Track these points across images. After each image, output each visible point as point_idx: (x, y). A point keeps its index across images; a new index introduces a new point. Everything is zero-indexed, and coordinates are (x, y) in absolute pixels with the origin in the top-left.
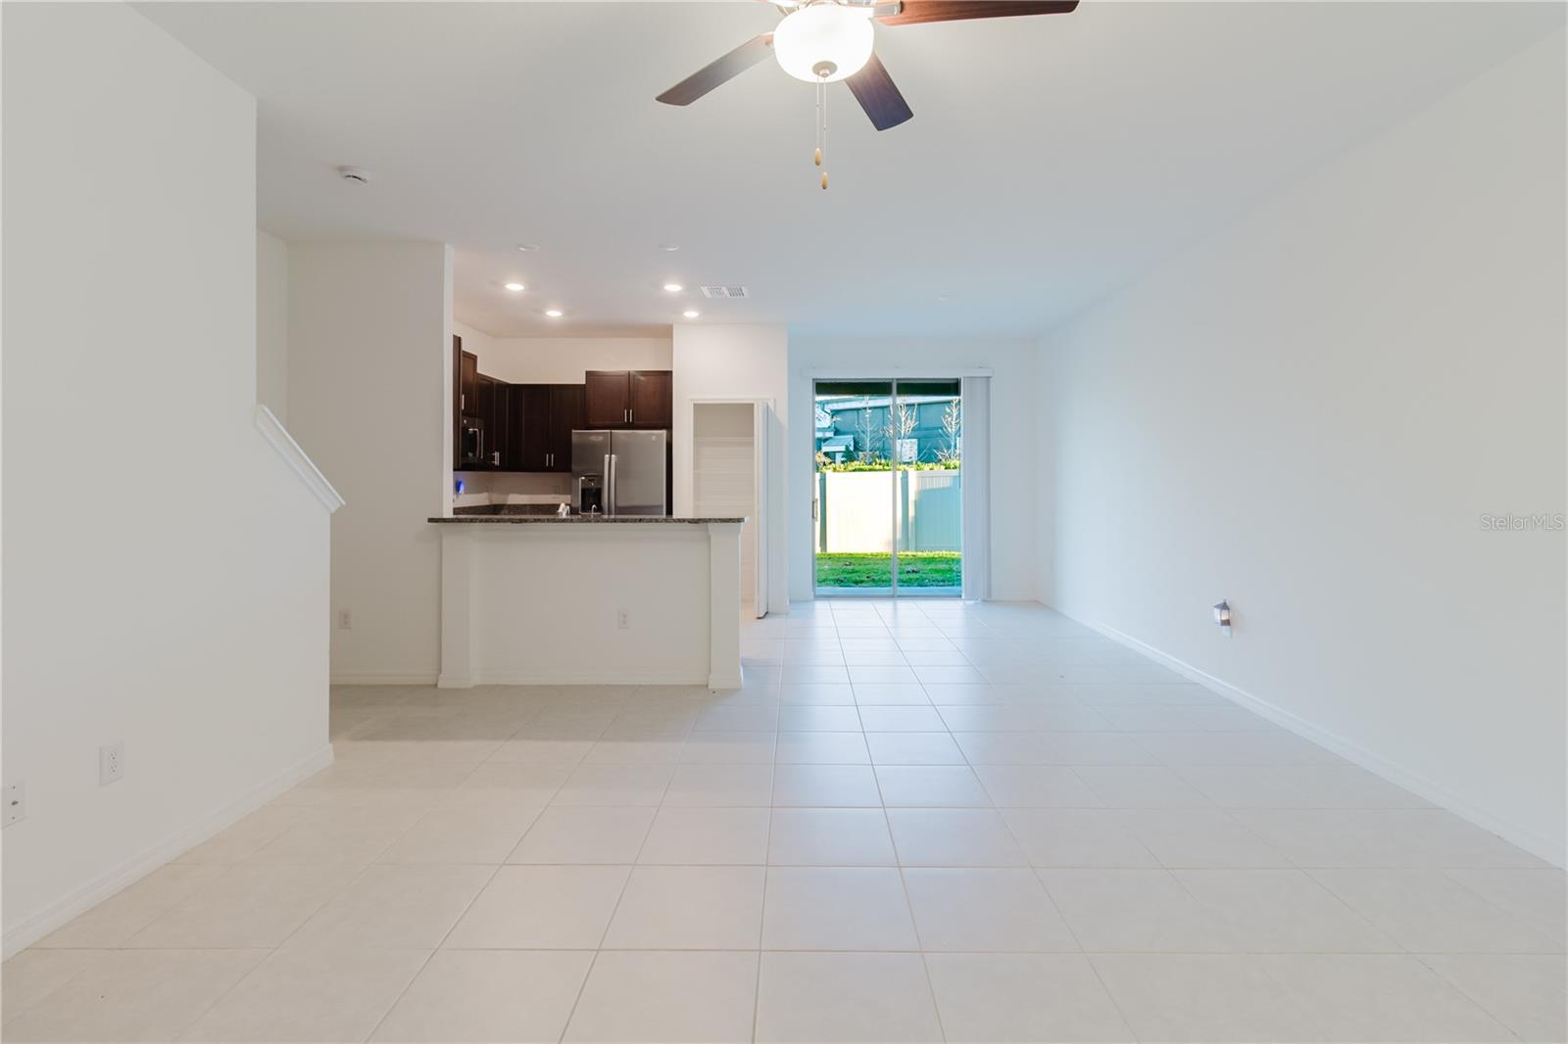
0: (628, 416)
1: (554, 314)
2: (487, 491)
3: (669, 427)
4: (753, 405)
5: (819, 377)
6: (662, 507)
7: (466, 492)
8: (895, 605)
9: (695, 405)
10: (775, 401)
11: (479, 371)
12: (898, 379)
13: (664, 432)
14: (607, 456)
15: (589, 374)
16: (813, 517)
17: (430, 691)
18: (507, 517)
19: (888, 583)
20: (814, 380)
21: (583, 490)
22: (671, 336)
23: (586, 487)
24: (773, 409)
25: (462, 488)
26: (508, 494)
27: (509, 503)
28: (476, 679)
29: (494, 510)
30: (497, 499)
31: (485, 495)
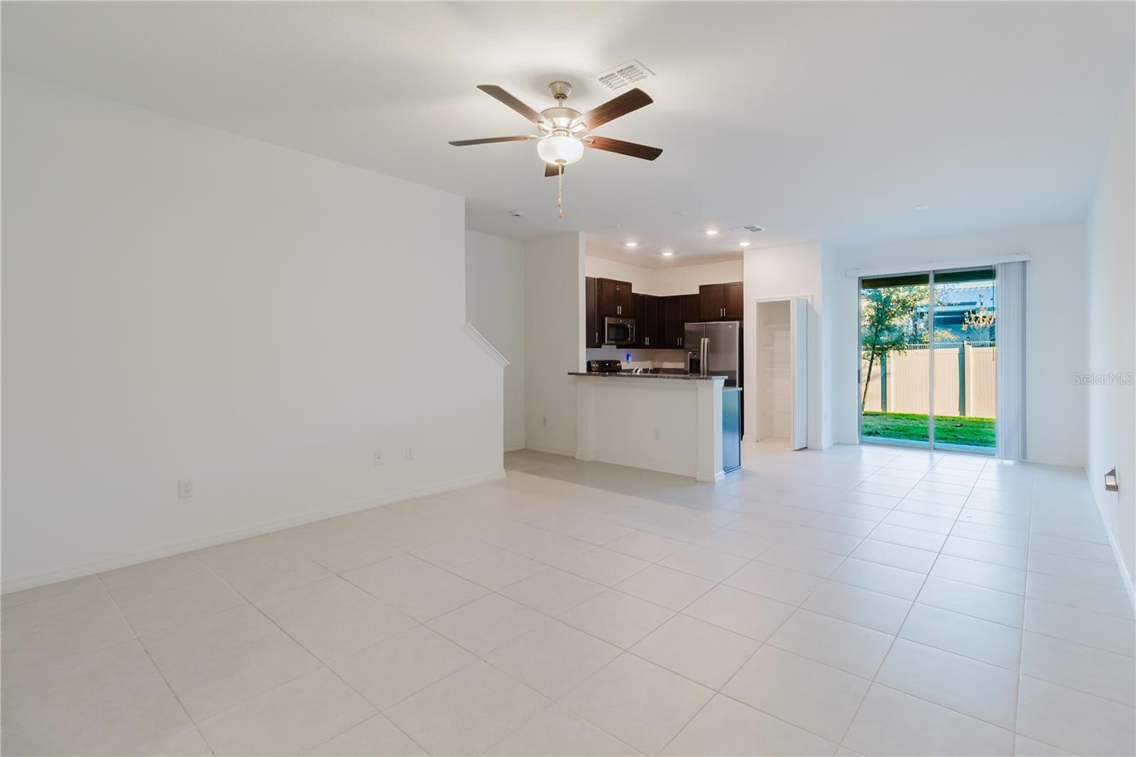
0: (723, 312)
1: (668, 254)
2: (651, 360)
3: (741, 319)
4: (789, 301)
5: (862, 276)
6: (735, 372)
7: (633, 361)
8: (931, 456)
9: (758, 303)
10: (812, 297)
11: (633, 291)
12: (934, 271)
13: (737, 323)
14: (702, 339)
15: (701, 287)
16: (859, 382)
17: (571, 459)
18: (662, 375)
19: (924, 437)
20: (859, 278)
21: (691, 360)
22: (742, 258)
23: (693, 358)
24: (810, 303)
25: (630, 358)
26: (662, 362)
27: (664, 367)
28: (592, 458)
29: (656, 371)
30: (657, 365)
31: (649, 362)
